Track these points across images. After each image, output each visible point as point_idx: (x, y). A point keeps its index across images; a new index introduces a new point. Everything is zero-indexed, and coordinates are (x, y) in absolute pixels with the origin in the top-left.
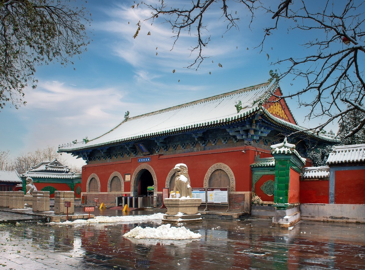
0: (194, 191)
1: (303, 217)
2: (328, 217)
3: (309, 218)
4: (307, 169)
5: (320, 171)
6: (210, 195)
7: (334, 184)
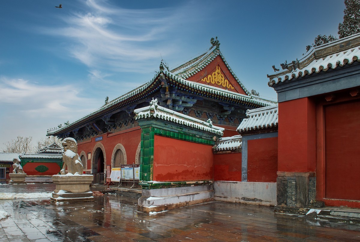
0: (125, 168)
1: (216, 197)
2: (241, 198)
3: (222, 199)
4: (221, 140)
5: (233, 142)
6: (136, 171)
7: (246, 157)
